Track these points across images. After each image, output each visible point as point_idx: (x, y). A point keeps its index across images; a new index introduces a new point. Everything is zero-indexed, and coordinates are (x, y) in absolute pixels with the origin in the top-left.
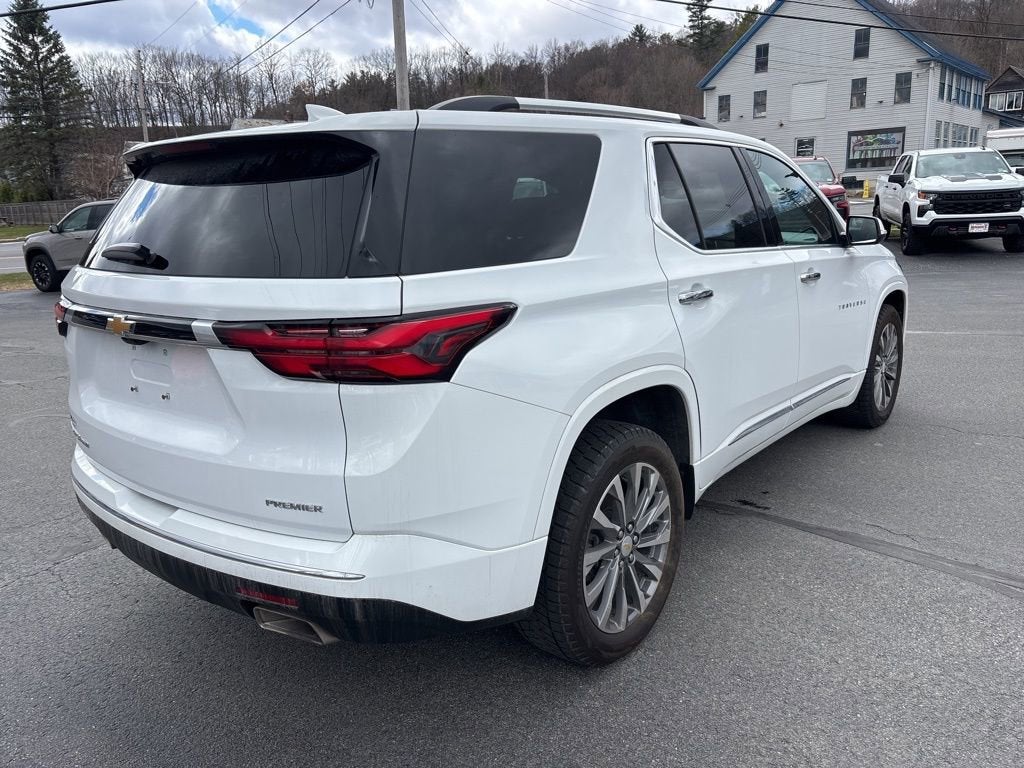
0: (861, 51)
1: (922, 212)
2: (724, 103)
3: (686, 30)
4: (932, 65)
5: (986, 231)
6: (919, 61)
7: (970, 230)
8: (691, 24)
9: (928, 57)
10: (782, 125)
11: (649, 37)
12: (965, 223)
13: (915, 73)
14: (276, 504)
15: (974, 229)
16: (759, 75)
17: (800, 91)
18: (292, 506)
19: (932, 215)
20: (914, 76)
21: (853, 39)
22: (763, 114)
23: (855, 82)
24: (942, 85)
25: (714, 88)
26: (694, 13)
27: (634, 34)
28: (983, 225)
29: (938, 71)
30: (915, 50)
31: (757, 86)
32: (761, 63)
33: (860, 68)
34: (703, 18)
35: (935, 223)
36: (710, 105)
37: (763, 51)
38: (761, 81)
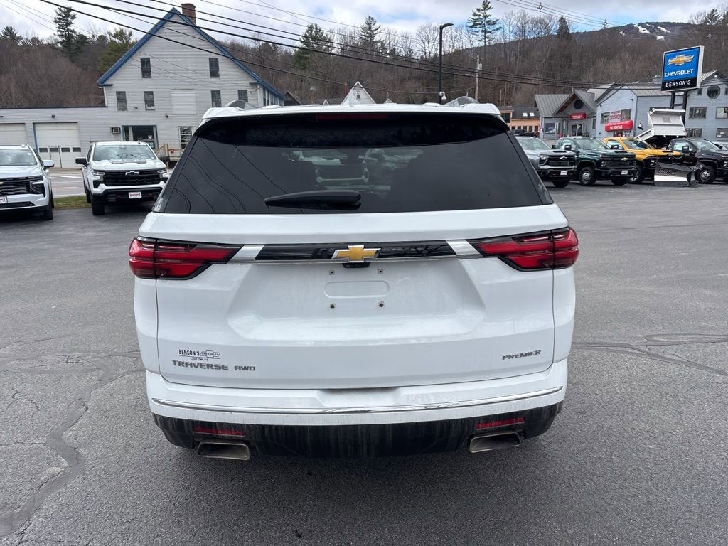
0: (214, 73)
1: (96, 184)
2: (121, 97)
3: (55, 37)
4: (259, 87)
5: (141, 197)
6: (250, 84)
7: (130, 197)
8: (59, 33)
9: (255, 81)
10: (167, 116)
11: (20, 38)
12: (126, 192)
13: (249, 91)
14: (510, 357)
15: (132, 196)
16: (145, 80)
17: (177, 95)
18: (522, 355)
19: (102, 188)
20: (249, 93)
21: (208, 64)
22: (152, 107)
23: (213, 92)
24: (265, 99)
25: (111, 85)
26: (61, 25)
27: (5, 34)
28: (138, 193)
29: (262, 90)
30: (247, 76)
31: (146, 88)
32: (146, 71)
33: (215, 84)
34: (68, 30)
35: (106, 193)
36: (110, 98)
37: (145, 63)
38: (148, 84)
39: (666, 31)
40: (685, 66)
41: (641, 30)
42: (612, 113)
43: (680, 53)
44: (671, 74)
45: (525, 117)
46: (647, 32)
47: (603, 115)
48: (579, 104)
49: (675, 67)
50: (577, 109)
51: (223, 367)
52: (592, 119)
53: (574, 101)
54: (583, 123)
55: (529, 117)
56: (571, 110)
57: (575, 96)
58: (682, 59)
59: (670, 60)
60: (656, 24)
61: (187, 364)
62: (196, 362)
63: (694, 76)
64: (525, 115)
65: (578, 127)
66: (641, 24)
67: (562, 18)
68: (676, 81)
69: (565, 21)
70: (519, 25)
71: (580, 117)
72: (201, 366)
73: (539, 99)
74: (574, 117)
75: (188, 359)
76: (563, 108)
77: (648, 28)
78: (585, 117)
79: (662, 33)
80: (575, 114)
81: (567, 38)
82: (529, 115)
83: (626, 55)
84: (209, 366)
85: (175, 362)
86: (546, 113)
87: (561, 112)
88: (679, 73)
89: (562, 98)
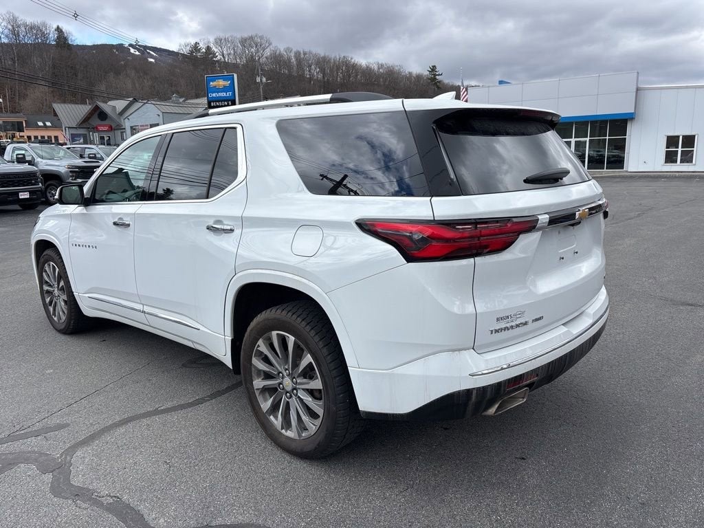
39: (155, 54)
40: (225, 89)
41: (132, 50)
42: (141, 126)
43: (219, 78)
44: (214, 95)
45: (41, 127)
46: (137, 53)
47: (131, 127)
48: (103, 116)
49: (217, 90)
50: (102, 120)
51: (526, 323)
52: (119, 131)
53: (98, 112)
54: (111, 134)
55: (45, 126)
56: (95, 121)
57: (97, 108)
58: (221, 83)
59: (211, 83)
60: (146, 47)
61: (501, 329)
62: (508, 325)
63: (233, 98)
64: (40, 124)
65: (106, 139)
66: (131, 45)
67: (58, 27)
68: (216, 101)
69: (61, 31)
70: (10, 27)
71: (106, 128)
72: (512, 327)
73: (59, 108)
74: (101, 128)
75: (503, 325)
76: (86, 119)
77: (139, 50)
78: (111, 129)
79: (152, 57)
80: (100, 125)
81: (68, 49)
82: (45, 124)
83: (133, 73)
84: (518, 326)
85: (492, 331)
86: (70, 124)
87: (85, 122)
88: (221, 94)
89: (84, 109)
